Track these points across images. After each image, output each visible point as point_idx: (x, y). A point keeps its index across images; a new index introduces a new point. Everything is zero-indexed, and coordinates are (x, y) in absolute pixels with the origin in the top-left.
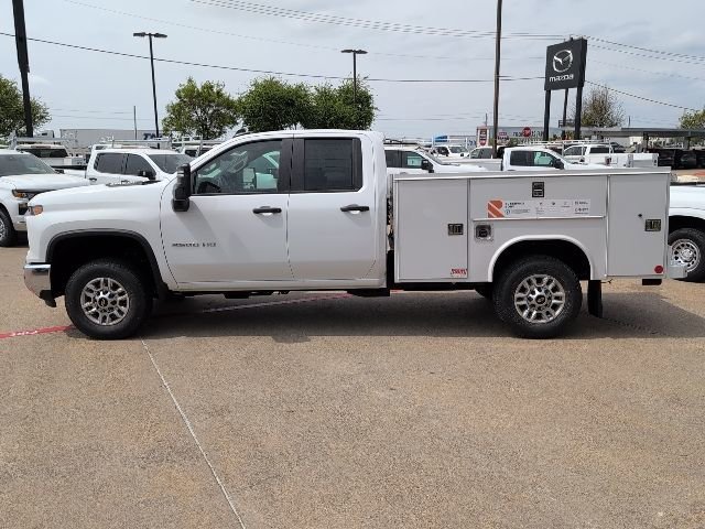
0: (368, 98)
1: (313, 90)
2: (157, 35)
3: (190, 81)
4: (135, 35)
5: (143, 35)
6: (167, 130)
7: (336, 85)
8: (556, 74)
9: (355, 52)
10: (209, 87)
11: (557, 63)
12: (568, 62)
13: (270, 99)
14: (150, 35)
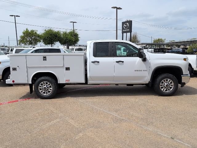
0: (77, 35)
1: (62, 33)
2: (17, 16)
3: (27, 29)
4: (10, 16)
5: (12, 16)
6: (20, 43)
7: (68, 31)
8: (125, 29)
9: (73, 22)
10: (32, 31)
11: (125, 26)
12: (128, 26)
13: (51, 35)
14: (15, 16)
